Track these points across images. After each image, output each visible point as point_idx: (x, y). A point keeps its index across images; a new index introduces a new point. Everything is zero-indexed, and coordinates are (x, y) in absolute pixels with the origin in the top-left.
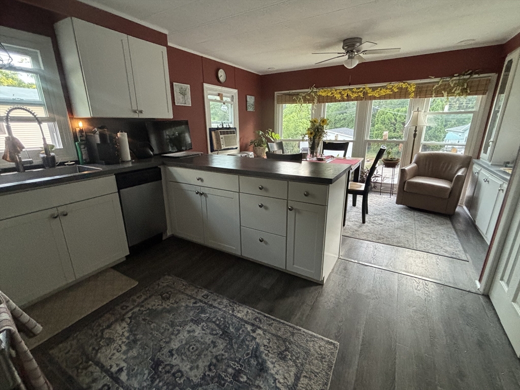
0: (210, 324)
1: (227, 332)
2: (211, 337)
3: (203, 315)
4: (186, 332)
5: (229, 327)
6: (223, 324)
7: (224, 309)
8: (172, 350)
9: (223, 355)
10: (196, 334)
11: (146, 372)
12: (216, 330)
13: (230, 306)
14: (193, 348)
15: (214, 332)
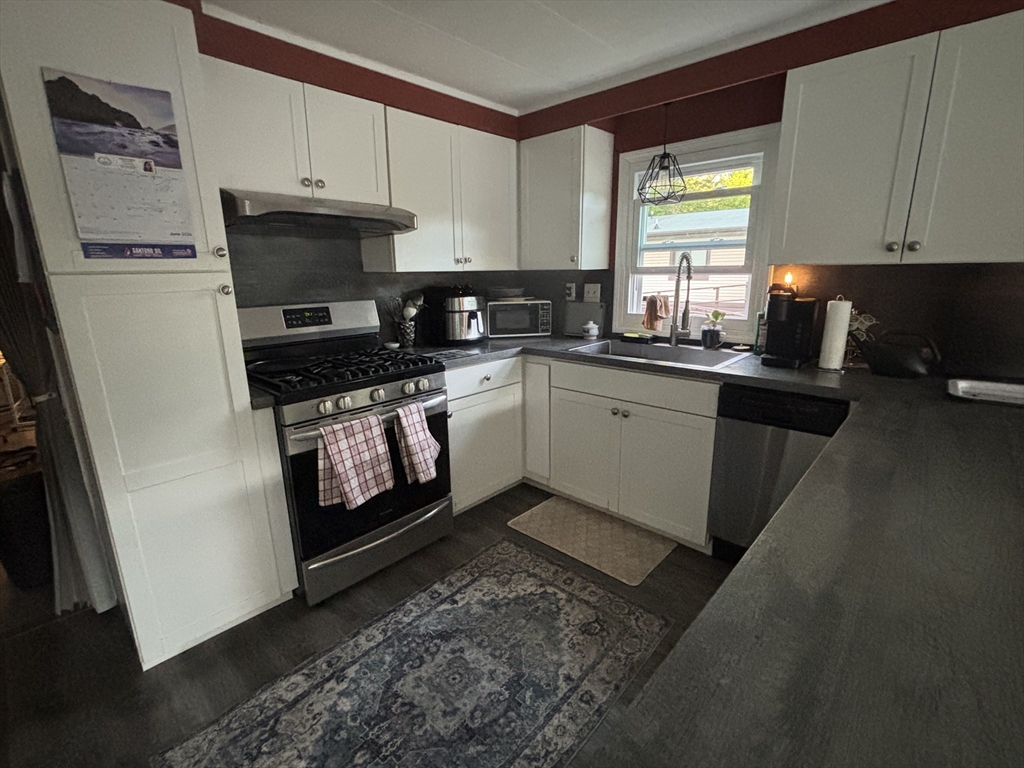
0: (501, 708)
1: (471, 738)
2: (469, 708)
3: (529, 694)
4: (493, 668)
5: (483, 744)
6: (495, 732)
7: (539, 737)
8: (462, 652)
9: (420, 727)
10: (484, 683)
11: (439, 627)
12: (482, 717)
13: (548, 753)
14: (454, 679)
15: (478, 714)
